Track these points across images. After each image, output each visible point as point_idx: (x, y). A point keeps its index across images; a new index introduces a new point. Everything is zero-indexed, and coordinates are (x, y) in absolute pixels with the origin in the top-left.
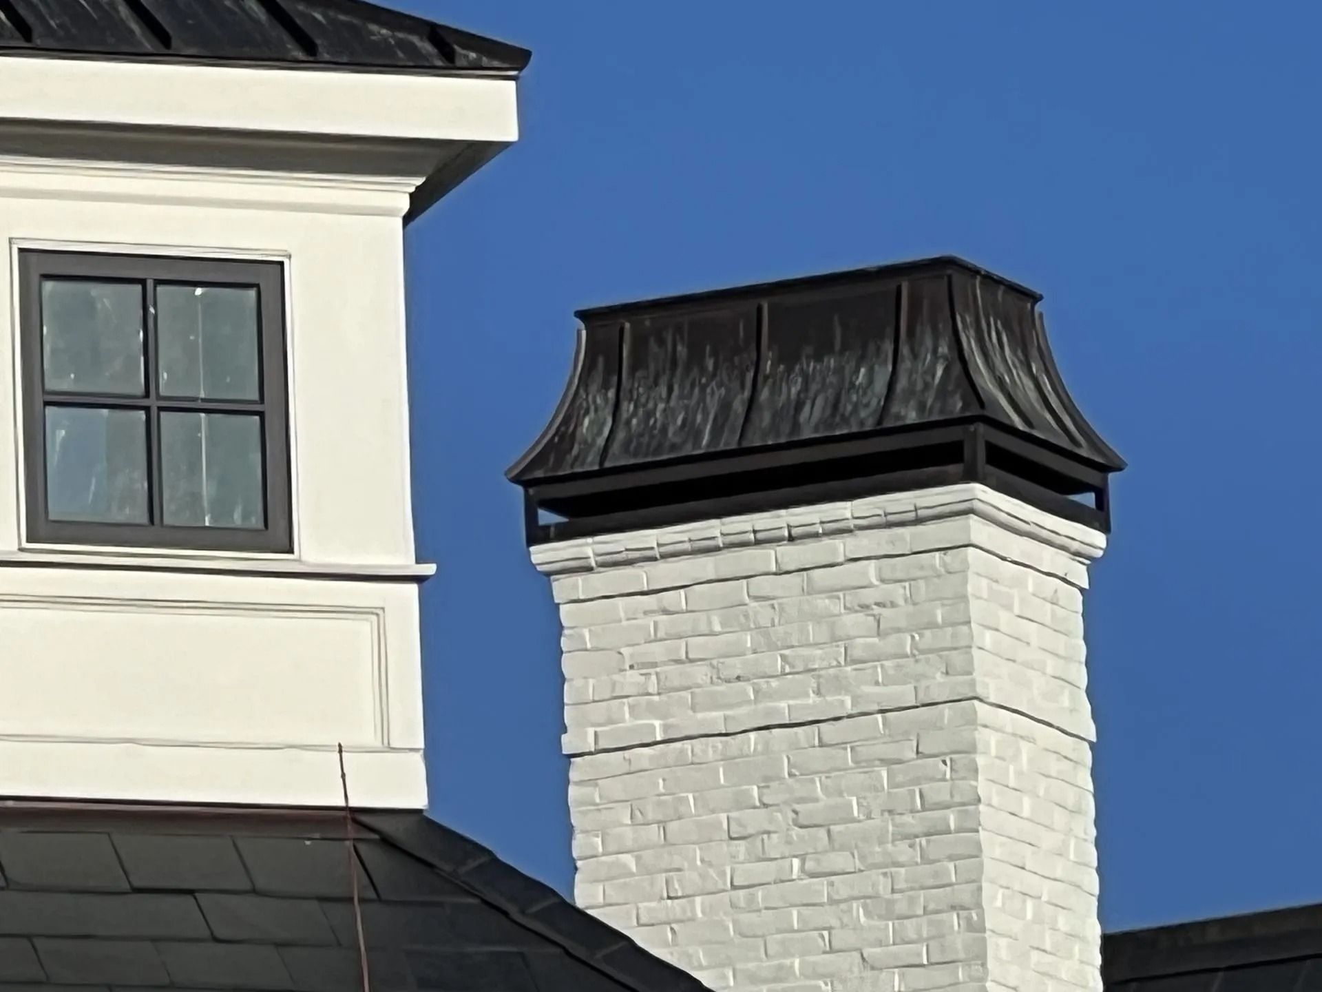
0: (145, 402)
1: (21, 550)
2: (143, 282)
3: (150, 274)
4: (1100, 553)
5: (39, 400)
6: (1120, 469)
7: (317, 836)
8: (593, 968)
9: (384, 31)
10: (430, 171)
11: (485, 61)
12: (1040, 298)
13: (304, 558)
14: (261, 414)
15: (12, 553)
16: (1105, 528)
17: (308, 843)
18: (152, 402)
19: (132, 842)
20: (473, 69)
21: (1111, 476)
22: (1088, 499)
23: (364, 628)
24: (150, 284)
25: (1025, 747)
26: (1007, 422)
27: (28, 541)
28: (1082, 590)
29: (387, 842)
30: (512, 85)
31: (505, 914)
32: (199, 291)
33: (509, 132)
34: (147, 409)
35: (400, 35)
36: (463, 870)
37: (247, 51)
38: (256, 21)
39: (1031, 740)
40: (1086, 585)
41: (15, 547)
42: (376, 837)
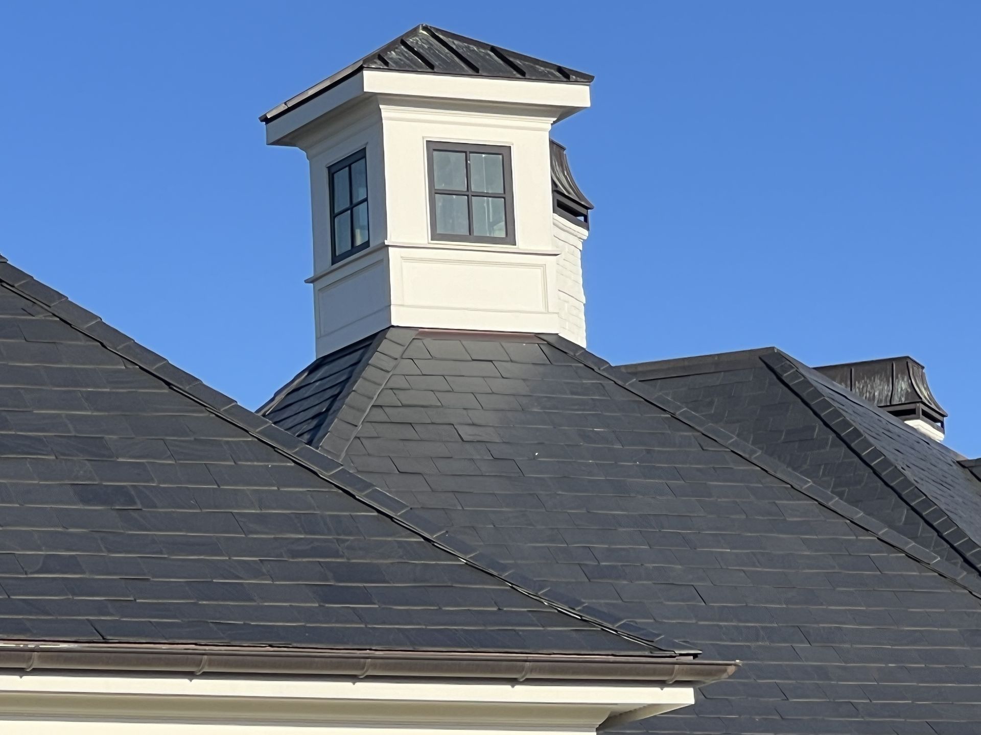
0: (467, 193)
1: (429, 243)
2: (466, 152)
3: (468, 150)
4: (585, 238)
5: (433, 192)
6: (592, 209)
7: (527, 342)
8: (625, 388)
9: (542, 68)
10: (558, 116)
11: (579, 79)
12: (564, 149)
13: (520, 247)
14: (504, 198)
15: (426, 244)
16: (588, 229)
17: (524, 345)
18: (470, 194)
19: (468, 343)
20: (576, 82)
21: (589, 210)
22: (582, 218)
23: (539, 271)
24: (468, 153)
25: (566, 305)
26: (561, 191)
27: (432, 240)
28: (580, 250)
29: (549, 344)
30: (588, 87)
31: (593, 370)
32: (484, 155)
33: (588, 104)
34: (468, 196)
35: (548, 69)
36: (577, 354)
37: (501, 74)
38: (501, 64)
39: (567, 302)
40: (581, 249)
41: (427, 242)
42: (546, 343)
